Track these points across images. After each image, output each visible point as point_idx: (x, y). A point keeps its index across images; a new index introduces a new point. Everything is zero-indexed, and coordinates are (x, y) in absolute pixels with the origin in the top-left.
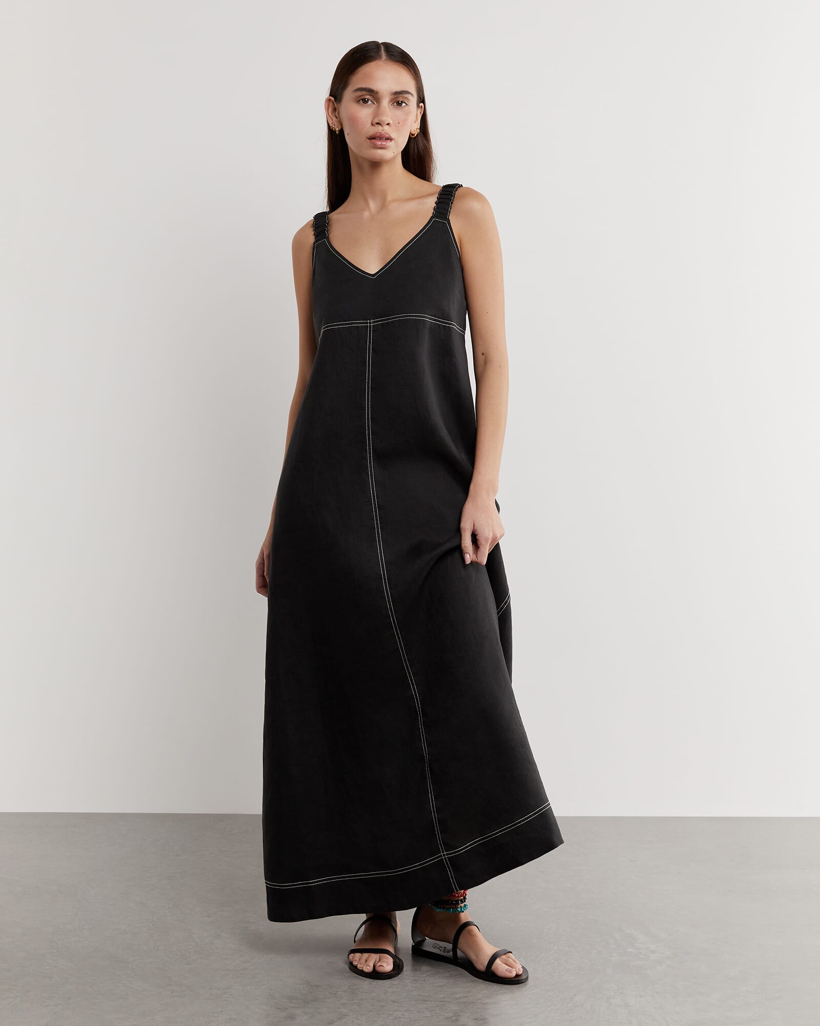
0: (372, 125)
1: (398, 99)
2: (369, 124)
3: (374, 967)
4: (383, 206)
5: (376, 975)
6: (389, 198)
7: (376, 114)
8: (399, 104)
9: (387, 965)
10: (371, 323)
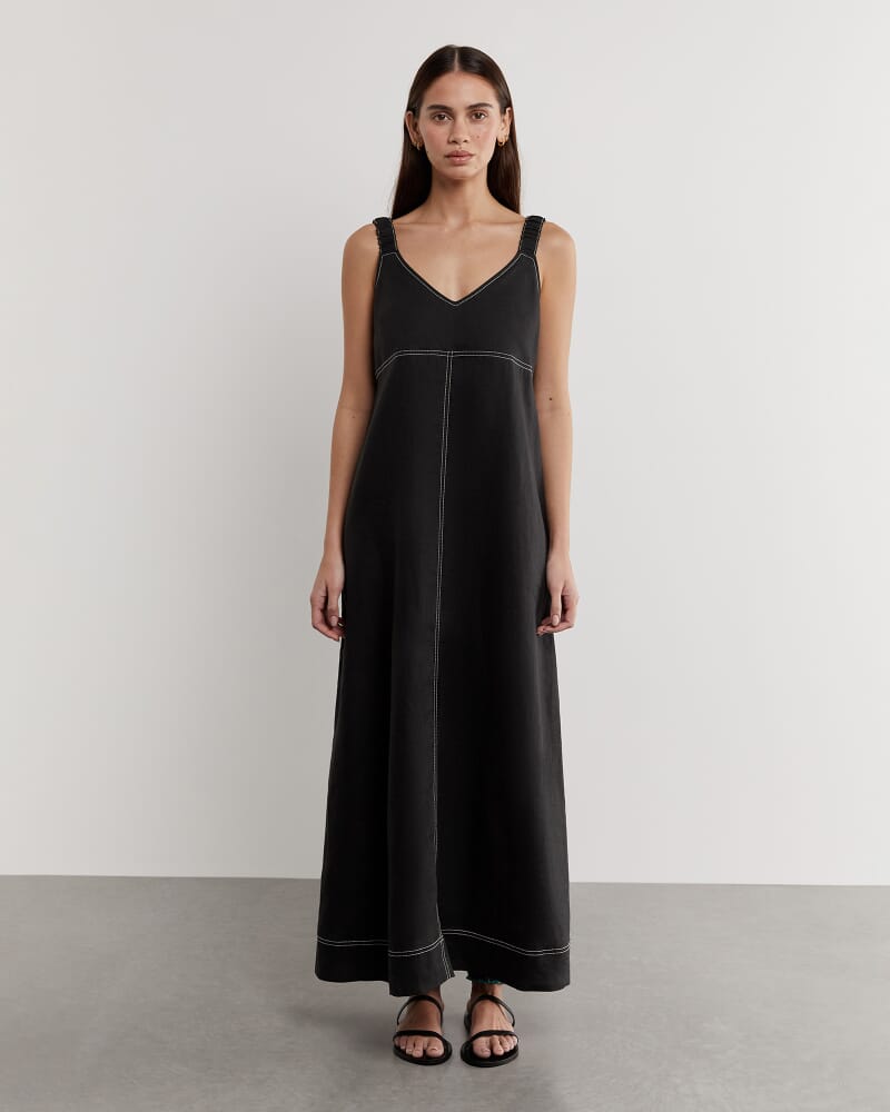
0: (449, 142)
1: (476, 112)
2: (445, 143)
3: (424, 1051)
4: (466, 224)
5: (427, 1060)
6: (471, 217)
7: (452, 131)
8: (478, 116)
9: (439, 1050)
10: (450, 354)
